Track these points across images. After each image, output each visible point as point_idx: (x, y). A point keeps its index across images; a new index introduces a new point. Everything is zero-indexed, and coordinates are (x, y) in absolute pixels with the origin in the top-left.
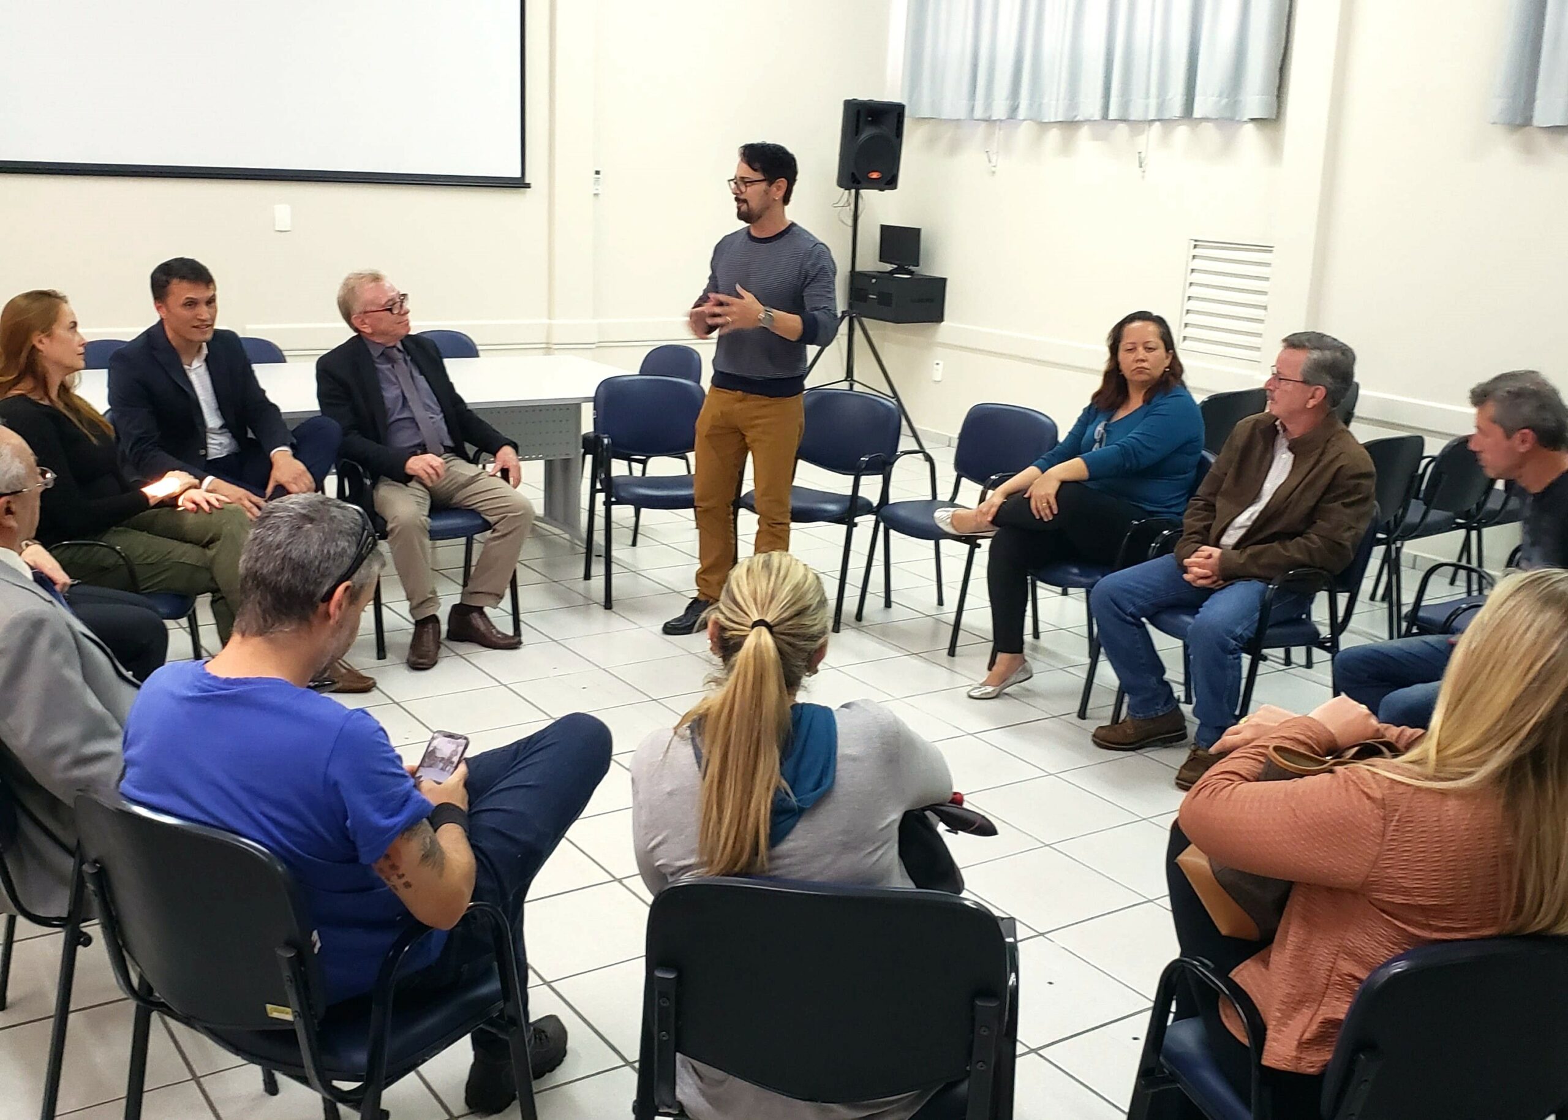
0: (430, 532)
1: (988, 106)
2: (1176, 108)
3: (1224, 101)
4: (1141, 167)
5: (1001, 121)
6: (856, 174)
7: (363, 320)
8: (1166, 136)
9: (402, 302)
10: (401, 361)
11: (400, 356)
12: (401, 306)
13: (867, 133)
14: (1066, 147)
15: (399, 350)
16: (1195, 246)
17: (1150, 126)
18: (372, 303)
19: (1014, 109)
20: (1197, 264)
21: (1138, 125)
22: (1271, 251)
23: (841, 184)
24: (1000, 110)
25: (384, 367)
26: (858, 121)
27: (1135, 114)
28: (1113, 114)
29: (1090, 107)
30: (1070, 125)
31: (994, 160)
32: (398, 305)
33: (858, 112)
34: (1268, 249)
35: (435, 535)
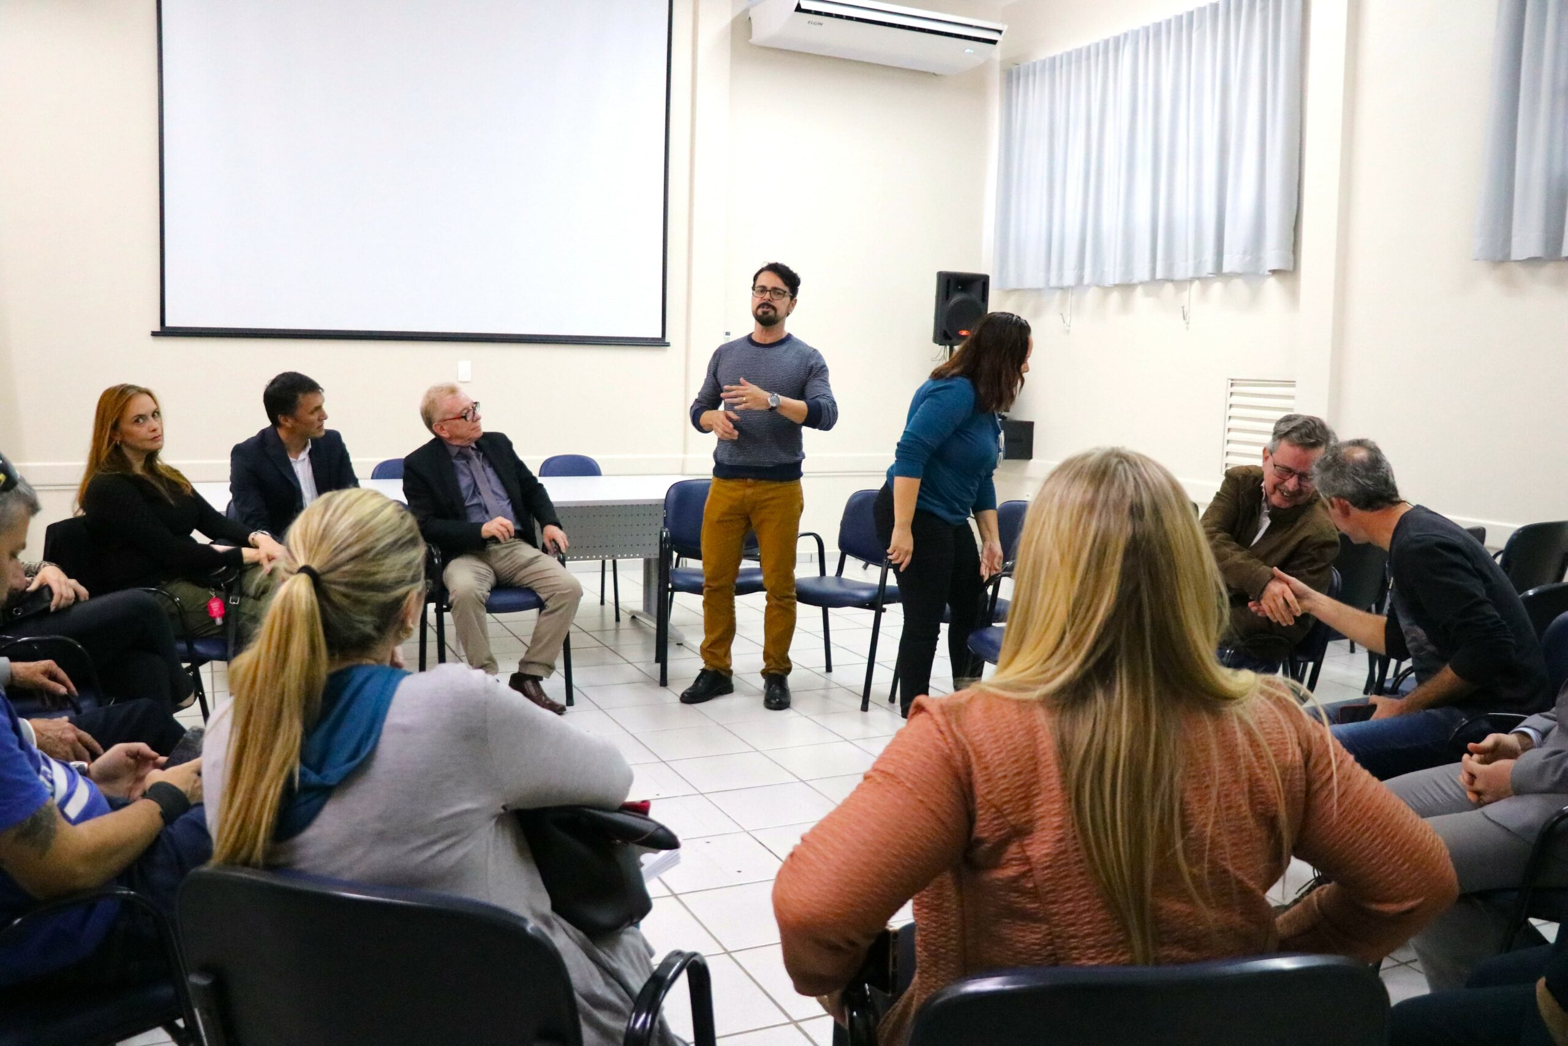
0: (486, 605)
1: (1061, 277)
2: (1209, 267)
3: (1248, 258)
4: (1184, 318)
5: (1072, 288)
6: (948, 332)
7: (442, 427)
8: (1204, 291)
9: (474, 409)
10: (475, 457)
11: (473, 453)
12: (474, 413)
13: (957, 298)
14: (1126, 306)
15: (473, 448)
16: (1232, 385)
17: (1191, 285)
18: (450, 412)
19: (1080, 278)
20: (1234, 400)
21: (1181, 284)
22: (1294, 386)
23: (936, 340)
24: (1069, 279)
25: (460, 463)
26: (948, 287)
27: (1179, 274)
28: (1159, 275)
29: (1142, 272)
30: (1127, 287)
31: (1067, 320)
32: (471, 413)
33: (948, 282)
34: (1291, 383)
35: (491, 608)
